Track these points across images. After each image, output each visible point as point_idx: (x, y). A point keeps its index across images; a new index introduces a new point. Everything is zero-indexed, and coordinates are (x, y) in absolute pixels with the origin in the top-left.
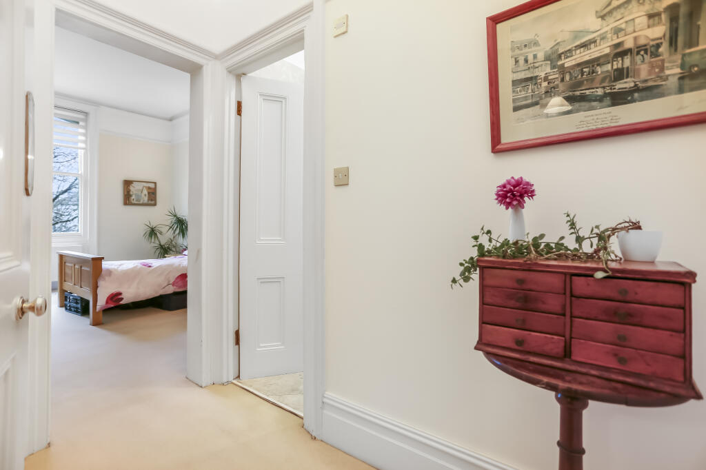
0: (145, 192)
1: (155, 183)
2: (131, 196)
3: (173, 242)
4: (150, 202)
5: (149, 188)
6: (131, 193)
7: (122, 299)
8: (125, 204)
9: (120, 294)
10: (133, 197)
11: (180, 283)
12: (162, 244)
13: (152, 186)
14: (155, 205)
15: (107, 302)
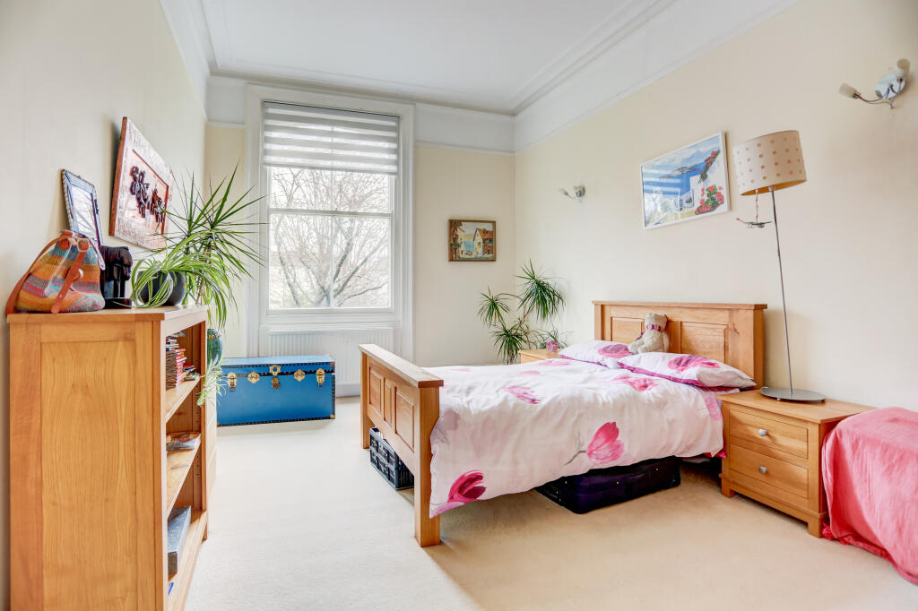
0: (479, 239)
1: (494, 223)
2: (459, 246)
3: (523, 326)
4: (486, 256)
5: (485, 232)
6: (459, 241)
7: (482, 490)
8: (451, 260)
9: (479, 477)
10: (463, 248)
11: (605, 451)
12: (508, 328)
13: (489, 227)
14: (494, 260)
15: (451, 498)
